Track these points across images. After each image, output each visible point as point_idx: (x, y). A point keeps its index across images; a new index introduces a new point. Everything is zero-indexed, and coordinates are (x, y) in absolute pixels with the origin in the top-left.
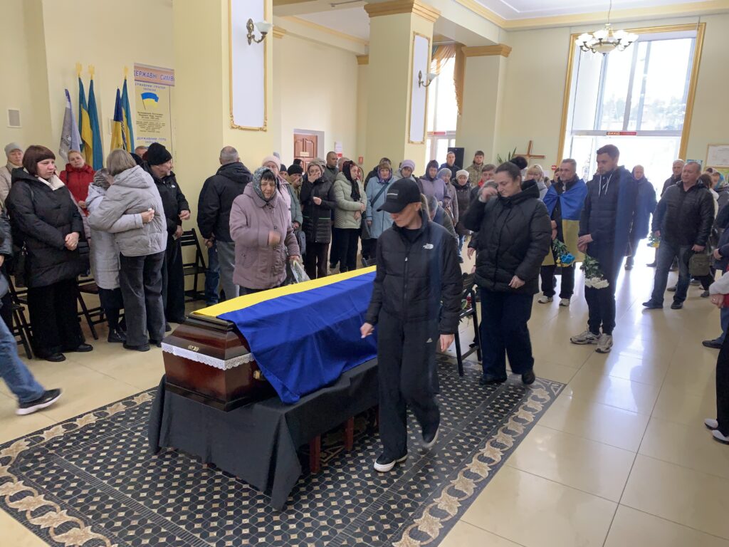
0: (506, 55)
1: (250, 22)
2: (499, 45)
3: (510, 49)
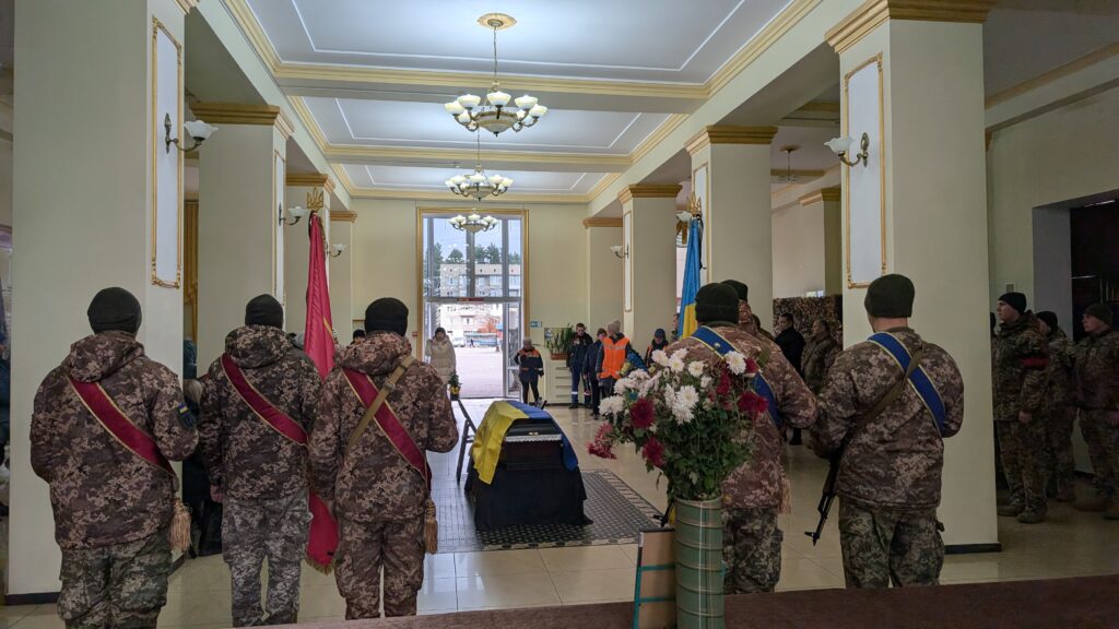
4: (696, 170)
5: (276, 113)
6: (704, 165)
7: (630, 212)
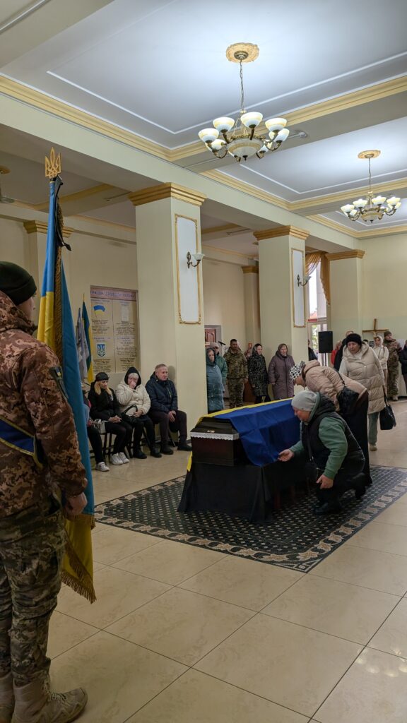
0: (361, 257)
1: (189, 254)
2: (354, 250)
3: (363, 253)
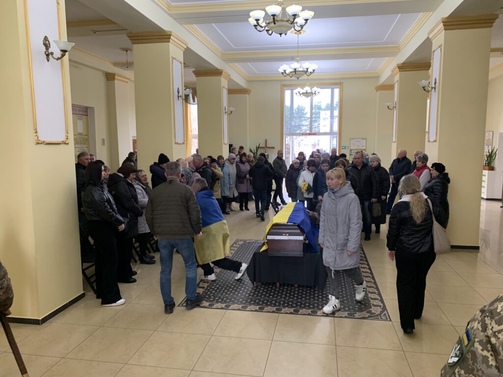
4: (435, 51)
5: (171, 35)
6: (439, 47)
7: (397, 81)
